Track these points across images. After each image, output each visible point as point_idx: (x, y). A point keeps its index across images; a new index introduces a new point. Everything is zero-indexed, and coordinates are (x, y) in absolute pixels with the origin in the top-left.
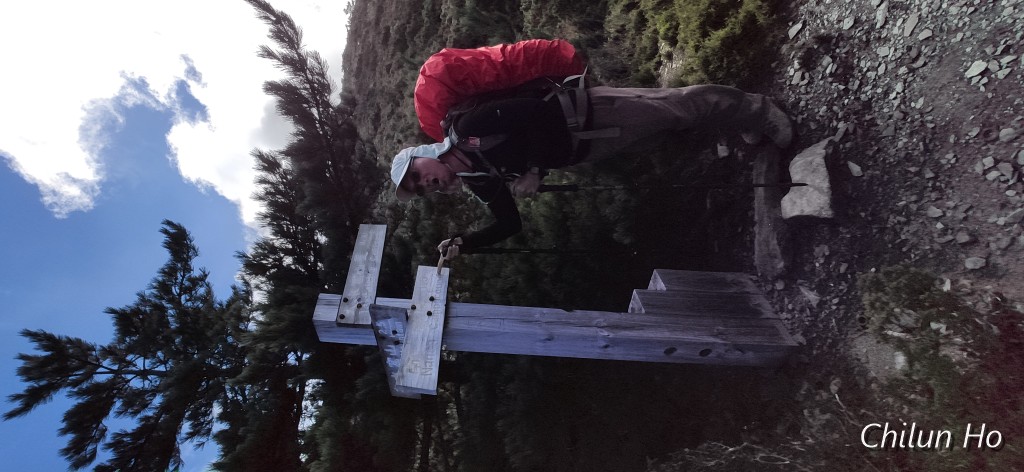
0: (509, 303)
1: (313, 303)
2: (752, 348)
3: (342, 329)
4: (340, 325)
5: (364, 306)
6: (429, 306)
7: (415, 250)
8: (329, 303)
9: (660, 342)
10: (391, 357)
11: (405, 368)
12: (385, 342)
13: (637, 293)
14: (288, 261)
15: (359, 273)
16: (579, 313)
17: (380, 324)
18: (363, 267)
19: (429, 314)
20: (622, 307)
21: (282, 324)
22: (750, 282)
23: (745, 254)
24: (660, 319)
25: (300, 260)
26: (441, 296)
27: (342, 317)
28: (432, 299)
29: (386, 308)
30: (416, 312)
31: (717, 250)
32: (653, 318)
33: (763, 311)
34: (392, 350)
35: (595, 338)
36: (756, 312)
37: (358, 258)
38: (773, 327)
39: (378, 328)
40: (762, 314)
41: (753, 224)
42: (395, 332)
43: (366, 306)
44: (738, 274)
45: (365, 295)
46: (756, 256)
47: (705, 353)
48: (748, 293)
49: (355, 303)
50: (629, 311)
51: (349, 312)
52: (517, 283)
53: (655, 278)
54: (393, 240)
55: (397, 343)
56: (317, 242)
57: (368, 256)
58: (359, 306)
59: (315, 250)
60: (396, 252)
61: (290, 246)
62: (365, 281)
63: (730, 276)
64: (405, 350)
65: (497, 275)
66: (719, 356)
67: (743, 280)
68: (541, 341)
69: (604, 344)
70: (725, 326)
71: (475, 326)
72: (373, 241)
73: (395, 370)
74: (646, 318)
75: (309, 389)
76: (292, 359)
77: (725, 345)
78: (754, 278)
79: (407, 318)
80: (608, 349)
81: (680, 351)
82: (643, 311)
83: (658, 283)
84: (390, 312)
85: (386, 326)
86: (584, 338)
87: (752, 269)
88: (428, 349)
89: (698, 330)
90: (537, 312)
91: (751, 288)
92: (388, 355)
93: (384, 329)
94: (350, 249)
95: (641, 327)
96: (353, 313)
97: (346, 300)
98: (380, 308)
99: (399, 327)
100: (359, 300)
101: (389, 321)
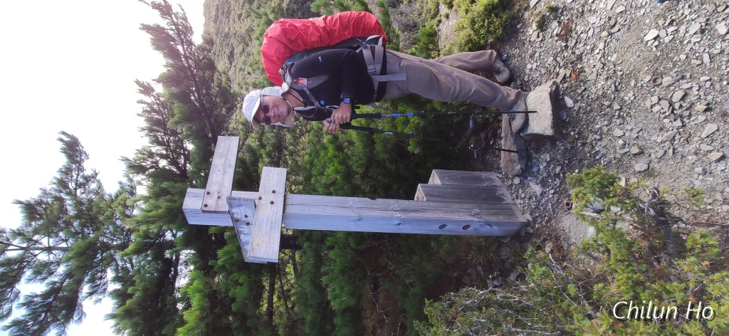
0: (330, 194)
1: (183, 194)
2: (498, 224)
3: (207, 214)
4: (204, 212)
5: (222, 197)
6: (271, 197)
7: (261, 155)
8: (196, 196)
9: (436, 221)
10: (244, 234)
11: (255, 243)
12: (238, 223)
13: (422, 187)
14: (163, 163)
15: (218, 173)
16: (380, 201)
17: (234, 210)
18: (221, 168)
19: (272, 203)
20: (410, 195)
21: (160, 211)
22: (497, 179)
23: (494, 159)
24: (435, 204)
25: (174, 162)
26: (281, 190)
27: (206, 206)
28: (274, 192)
29: (240, 199)
30: (262, 201)
31: (476, 156)
32: (431, 204)
33: (505, 198)
34: (244, 228)
35: (391, 218)
36: (500, 199)
37: (217, 161)
38: (511, 209)
39: (233, 214)
40: (504, 200)
41: (501, 139)
42: (246, 216)
43: (224, 198)
44: (490, 173)
45: (223, 189)
46: (502, 161)
47: (465, 227)
48: (495, 186)
49: (216, 196)
50: (415, 199)
51: (212, 202)
52: (336, 179)
53: (434, 176)
54: (244, 147)
55: (248, 224)
56: (185, 149)
57: (225, 160)
58: (219, 197)
59: (184, 154)
60: (247, 157)
61: (165, 152)
62: (223, 179)
63: (484, 175)
64: (253, 229)
65: (322, 174)
66: (476, 230)
67: (493, 178)
68: (353, 221)
69: (398, 222)
70: (480, 209)
71: (306, 211)
72: (229, 149)
73: (247, 243)
74: (427, 204)
75: (183, 257)
76: (169, 236)
77: (480, 222)
78: (500, 176)
79: (255, 206)
80: (400, 226)
81: (449, 227)
82: (425, 199)
83: (435, 179)
84: (242, 202)
85: (239, 212)
86: (384, 218)
87: (499, 169)
88: (271, 229)
89: (462, 212)
90: (351, 201)
91: (498, 183)
92: (242, 232)
93: (238, 214)
94: (211, 154)
95: (423, 210)
96: (214, 203)
97: (208, 193)
98: (234, 199)
99: (249, 212)
100: (219, 193)
101: (242, 208)
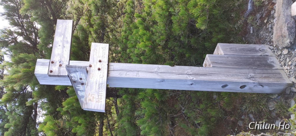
0: (140, 62)
1: (34, 62)
2: (268, 85)
3: (52, 78)
4: (50, 76)
5: (63, 65)
6: (99, 65)
8: (43, 64)
9: (220, 82)
10: (80, 91)
11: (88, 99)
12: (75, 84)
13: (209, 56)
15: (59, 47)
16: (177, 67)
17: (72, 75)
18: (61, 44)
19: (99, 69)
20: (199, 63)
21: (20, 74)
22: (269, 50)
23: (267, 34)
24: (219, 70)
25: (27, 38)
26: (105, 60)
27: (51, 72)
28: (100, 61)
29: (75, 67)
30: (92, 68)
31: (252, 32)
32: (216, 69)
33: (275, 65)
34: (81, 87)
35: (186, 81)
36: (271, 66)
37: (57, 38)
38: (280, 74)
39: (71, 77)
41: (274, 18)
42: (81, 79)
44: (263, 45)
45: (63, 59)
46: (274, 35)
47: (243, 87)
48: (267, 56)
49: (58, 64)
50: (204, 65)
51: (55, 69)
52: (145, 51)
53: (218, 48)
55: (83, 84)
57: (63, 38)
58: (60, 65)
62: (63, 52)
63: (258, 47)
64: (88, 88)
65: (134, 47)
66: (250, 89)
67: (265, 49)
68: (158, 82)
69: (191, 83)
70: (255, 73)
71: (124, 75)
72: (66, 29)
73: (83, 97)
74: (213, 69)
77: (254, 83)
78: (272, 47)
79: (87, 72)
80: (192, 85)
81: (230, 86)
82: (211, 66)
83: (220, 49)
84: (77, 69)
86: (180, 80)
87: (271, 42)
88: (99, 88)
89: (240, 76)
90: (155, 67)
91: (269, 53)
92: (78, 90)
93: (75, 77)
95: (210, 74)
96: (57, 69)
97: (53, 62)
98: (72, 67)
99: (83, 76)
100: (60, 62)
101: (77, 73)
